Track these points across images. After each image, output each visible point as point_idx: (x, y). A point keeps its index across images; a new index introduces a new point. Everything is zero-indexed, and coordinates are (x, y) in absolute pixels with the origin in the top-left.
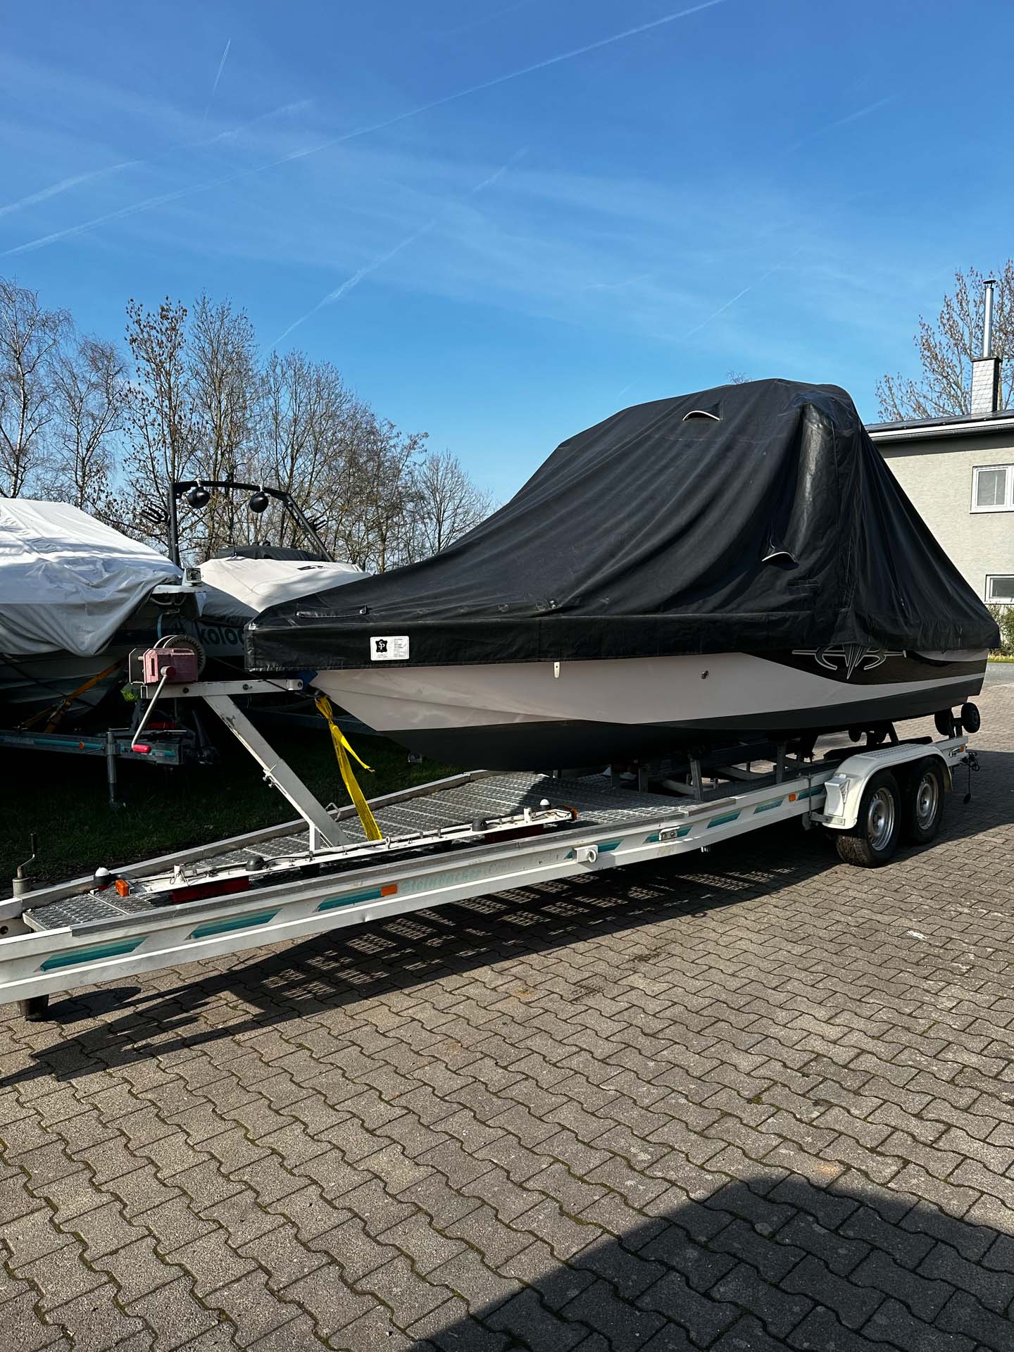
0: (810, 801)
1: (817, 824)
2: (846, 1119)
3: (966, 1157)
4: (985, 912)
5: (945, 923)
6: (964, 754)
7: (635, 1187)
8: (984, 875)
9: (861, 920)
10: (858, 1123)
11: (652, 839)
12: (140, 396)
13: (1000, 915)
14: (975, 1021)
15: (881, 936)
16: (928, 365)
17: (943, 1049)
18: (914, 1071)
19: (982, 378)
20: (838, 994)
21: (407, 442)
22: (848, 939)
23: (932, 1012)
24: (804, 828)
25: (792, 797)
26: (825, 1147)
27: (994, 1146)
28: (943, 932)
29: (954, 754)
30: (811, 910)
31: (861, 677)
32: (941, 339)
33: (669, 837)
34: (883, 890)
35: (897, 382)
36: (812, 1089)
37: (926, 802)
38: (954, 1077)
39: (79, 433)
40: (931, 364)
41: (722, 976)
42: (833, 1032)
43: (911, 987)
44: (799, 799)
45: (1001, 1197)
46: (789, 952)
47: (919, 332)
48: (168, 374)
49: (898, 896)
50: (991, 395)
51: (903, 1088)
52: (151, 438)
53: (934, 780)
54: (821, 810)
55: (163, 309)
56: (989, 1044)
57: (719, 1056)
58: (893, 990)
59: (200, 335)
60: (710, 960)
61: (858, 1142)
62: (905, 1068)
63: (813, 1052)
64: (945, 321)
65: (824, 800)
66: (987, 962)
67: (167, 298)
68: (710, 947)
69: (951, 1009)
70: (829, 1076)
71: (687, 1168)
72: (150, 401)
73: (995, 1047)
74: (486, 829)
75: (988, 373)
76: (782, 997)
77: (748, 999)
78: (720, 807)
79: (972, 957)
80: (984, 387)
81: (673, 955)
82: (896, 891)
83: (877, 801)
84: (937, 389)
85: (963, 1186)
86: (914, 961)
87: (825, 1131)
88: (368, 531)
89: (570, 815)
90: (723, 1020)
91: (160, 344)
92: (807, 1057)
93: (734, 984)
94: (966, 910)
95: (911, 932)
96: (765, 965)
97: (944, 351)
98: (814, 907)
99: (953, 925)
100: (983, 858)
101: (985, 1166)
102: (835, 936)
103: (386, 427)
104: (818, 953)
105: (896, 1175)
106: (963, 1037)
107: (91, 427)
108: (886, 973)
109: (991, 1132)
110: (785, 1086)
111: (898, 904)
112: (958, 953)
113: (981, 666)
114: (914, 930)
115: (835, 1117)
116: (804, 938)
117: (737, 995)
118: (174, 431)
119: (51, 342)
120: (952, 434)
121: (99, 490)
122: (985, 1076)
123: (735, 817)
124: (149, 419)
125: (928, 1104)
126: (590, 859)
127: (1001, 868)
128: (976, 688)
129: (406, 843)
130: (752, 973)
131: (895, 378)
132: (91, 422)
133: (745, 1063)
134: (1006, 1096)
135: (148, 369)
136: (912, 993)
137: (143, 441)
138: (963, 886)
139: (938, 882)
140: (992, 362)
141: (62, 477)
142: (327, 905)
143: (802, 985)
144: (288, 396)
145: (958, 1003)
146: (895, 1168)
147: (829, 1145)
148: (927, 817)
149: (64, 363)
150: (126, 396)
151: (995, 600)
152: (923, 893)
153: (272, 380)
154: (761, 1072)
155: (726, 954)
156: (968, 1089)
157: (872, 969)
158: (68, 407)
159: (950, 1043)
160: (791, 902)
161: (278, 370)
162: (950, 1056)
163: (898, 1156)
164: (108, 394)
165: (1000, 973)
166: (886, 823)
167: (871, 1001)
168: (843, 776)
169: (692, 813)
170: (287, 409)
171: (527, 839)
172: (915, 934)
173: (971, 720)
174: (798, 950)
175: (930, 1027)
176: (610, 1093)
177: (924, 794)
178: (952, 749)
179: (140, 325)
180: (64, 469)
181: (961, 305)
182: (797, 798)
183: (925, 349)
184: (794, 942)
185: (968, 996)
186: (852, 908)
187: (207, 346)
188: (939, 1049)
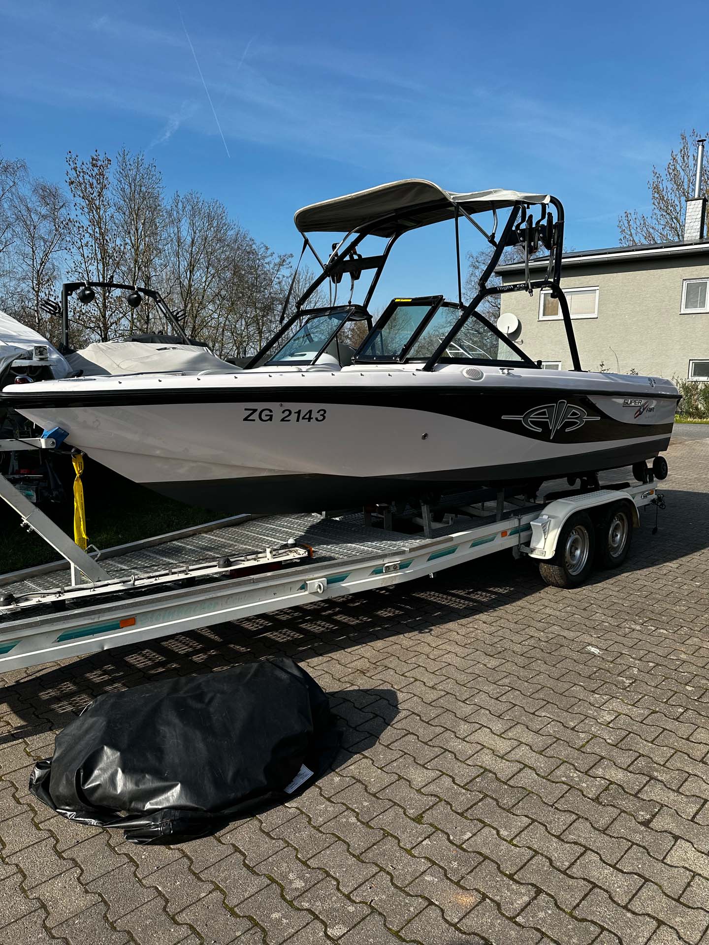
0: (520, 536)
1: (524, 555)
2: (494, 840)
3: (595, 886)
4: (653, 628)
5: (619, 639)
6: (654, 496)
7: (279, 921)
8: (657, 596)
9: (551, 636)
10: (504, 846)
11: (378, 571)
12: (77, 224)
13: (665, 632)
14: (627, 735)
15: (565, 651)
16: (657, 204)
17: (595, 764)
18: (566, 787)
19: (693, 213)
20: (516, 708)
21: (277, 260)
22: (537, 653)
23: (592, 725)
24: (513, 557)
25: (504, 534)
26: (468, 874)
27: (622, 872)
28: (616, 648)
29: (645, 497)
30: (512, 626)
31: (562, 438)
32: (667, 185)
33: (392, 569)
34: (574, 608)
35: (634, 217)
36: (472, 807)
37: (617, 535)
38: (599, 795)
39: (33, 252)
40: (659, 203)
41: (424, 688)
42: (502, 746)
43: (580, 700)
44: (510, 535)
45: (619, 934)
46: (485, 665)
47: (652, 178)
48: (98, 208)
49: (585, 614)
50: (699, 227)
51: (552, 806)
52: (86, 256)
53: (624, 518)
54: (528, 544)
55: (93, 159)
56: (635, 760)
57: (398, 772)
58: (564, 703)
59: (121, 179)
60: (417, 673)
61: (499, 868)
62: (558, 785)
63: (481, 767)
64: (671, 171)
65: (530, 536)
66: (647, 676)
67: (96, 151)
68: (421, 660)
69: (610, 723)
70: (489, 793)
71: (334, 898)
72: (85, 228)
73: (641, 763)
74: (231, 566)
75: (698, 210)
76: (467, 709)
77: (439, 711)
78: (440, 544)
79: (635, 671)
80: (694, 220)
81: (389, 668)
82: (584, 609)
83: (574, 536)
84: (662, 223)
85: (586, 920)
86: (587, 675)
87: (473, 855)
88: (247, 325)
89: (307, 553)
90: (413, 734)
91: (91, 185)
92: (474, 772)
93: (431, 696)
94: (638, 628)
95: (589, 648)
96: (462, 678)
97: (669, 194)
98: (516, 623)
99: (625, 641)
100: (660, 580)
101: (610, 897)
102: (526, 650)
103: (263, 249)
104: (509, 667)
105: (526, 907)
106: (615, 752)
107: (43, 248)
108: (562, 686)
109: (622, 856)
110: (448, 803)
111: (584, 621)
112: (625, 667)
113: (668, 428)
114: (593, 645)
115: (485, 840)
116: (500, 652)
117: (431, 708)
118: (104, 251)
119: (12, 184)
120: (668, 255)
121: (49, 294)
122: (627, 793)
123: (453, 551)
124: (84, 242)
125: (571, 824)
126: (319, 590)
127: (672, 589)
128: (664, 445)
129: (153, 580)
130: (449, 686)
131: (632, 213)
132: (42, 244)
133: (419, 777)
134: (642, 816)
135: (84, 204)
136: (580, 706)
137: (80, 258)
138: (639, 605)
139: (620, 602)
140: (701, 201)
141: (23, 285)
142: (66, 637)
143: (488, 698)
144: (188, 225)
145: (616, 717)
146: (526, 899)
147: (472, 871)
148: (619, 546)
149: (21, 200)
150: (67, 224)
151: (695, 379)
152: (606, 612)
153: (175, 213)
154: (432, 788)
155: (433, 666)
156: (610, 808)
157: (550, 683)
158: (26, 232)
159: (603, 758)
160: (498, 619)
161: (180, 205)
162: (600, 772)
163: (532, 885)
164: (55, 222)
165: (656, 687)
166: (582, 552)
167: (543, 714)
168: (545, 517)
169: (412, 550)
170: (186, 235)
171: (269, 574)
172: (593, 650)
173: (661, 469)
174: (493, 663)
175: (588, 742)
176: (291, 811)
177: (616, 528)
178: (643, 492)
179: (76, 171)
180: (24, 279)
181: (683, 158)
182: (508, 533)
183: (655, 192)
184: (491, 656)
185: (625, 709)
186: (545, 625)
187: (126, 187)
188: (592, 765)
